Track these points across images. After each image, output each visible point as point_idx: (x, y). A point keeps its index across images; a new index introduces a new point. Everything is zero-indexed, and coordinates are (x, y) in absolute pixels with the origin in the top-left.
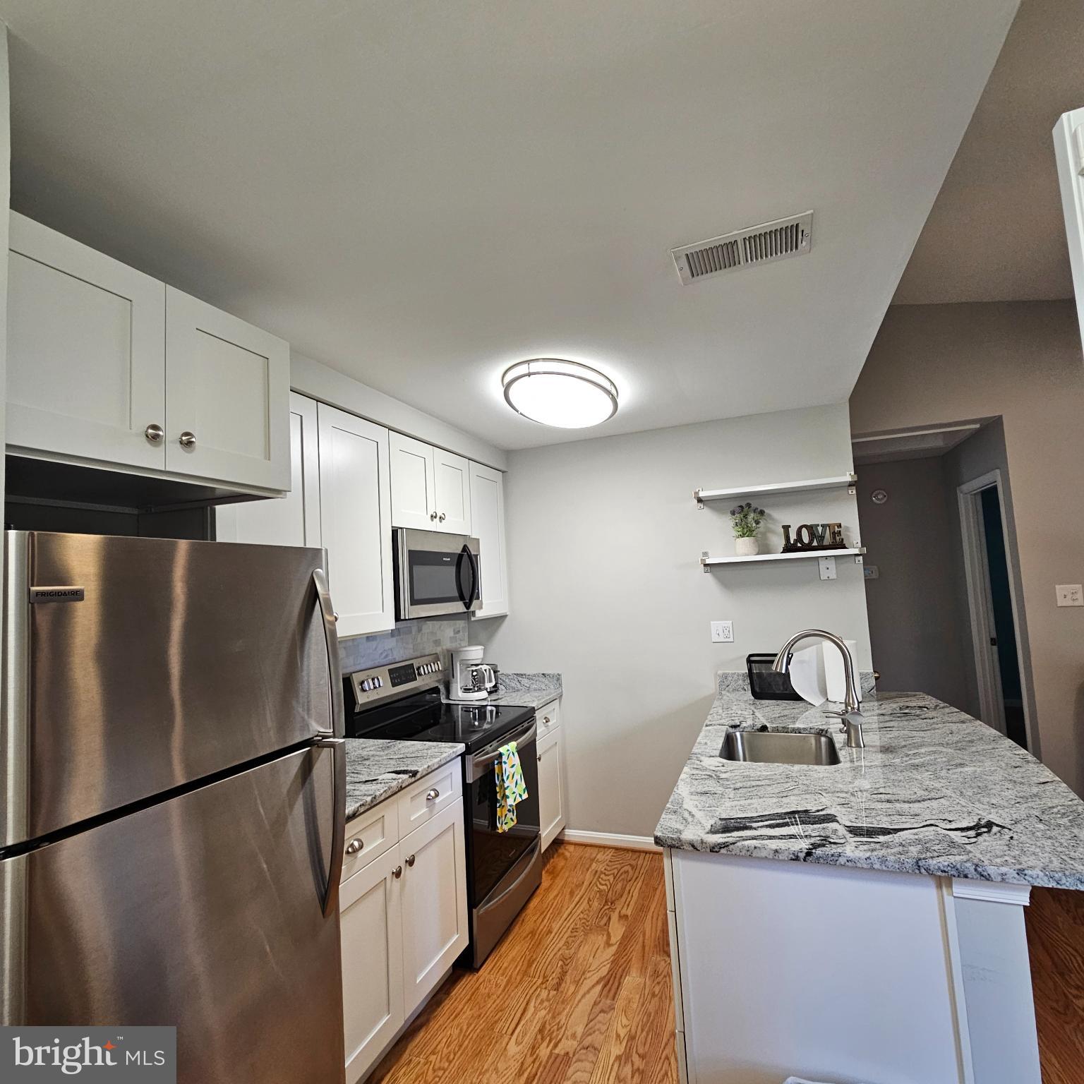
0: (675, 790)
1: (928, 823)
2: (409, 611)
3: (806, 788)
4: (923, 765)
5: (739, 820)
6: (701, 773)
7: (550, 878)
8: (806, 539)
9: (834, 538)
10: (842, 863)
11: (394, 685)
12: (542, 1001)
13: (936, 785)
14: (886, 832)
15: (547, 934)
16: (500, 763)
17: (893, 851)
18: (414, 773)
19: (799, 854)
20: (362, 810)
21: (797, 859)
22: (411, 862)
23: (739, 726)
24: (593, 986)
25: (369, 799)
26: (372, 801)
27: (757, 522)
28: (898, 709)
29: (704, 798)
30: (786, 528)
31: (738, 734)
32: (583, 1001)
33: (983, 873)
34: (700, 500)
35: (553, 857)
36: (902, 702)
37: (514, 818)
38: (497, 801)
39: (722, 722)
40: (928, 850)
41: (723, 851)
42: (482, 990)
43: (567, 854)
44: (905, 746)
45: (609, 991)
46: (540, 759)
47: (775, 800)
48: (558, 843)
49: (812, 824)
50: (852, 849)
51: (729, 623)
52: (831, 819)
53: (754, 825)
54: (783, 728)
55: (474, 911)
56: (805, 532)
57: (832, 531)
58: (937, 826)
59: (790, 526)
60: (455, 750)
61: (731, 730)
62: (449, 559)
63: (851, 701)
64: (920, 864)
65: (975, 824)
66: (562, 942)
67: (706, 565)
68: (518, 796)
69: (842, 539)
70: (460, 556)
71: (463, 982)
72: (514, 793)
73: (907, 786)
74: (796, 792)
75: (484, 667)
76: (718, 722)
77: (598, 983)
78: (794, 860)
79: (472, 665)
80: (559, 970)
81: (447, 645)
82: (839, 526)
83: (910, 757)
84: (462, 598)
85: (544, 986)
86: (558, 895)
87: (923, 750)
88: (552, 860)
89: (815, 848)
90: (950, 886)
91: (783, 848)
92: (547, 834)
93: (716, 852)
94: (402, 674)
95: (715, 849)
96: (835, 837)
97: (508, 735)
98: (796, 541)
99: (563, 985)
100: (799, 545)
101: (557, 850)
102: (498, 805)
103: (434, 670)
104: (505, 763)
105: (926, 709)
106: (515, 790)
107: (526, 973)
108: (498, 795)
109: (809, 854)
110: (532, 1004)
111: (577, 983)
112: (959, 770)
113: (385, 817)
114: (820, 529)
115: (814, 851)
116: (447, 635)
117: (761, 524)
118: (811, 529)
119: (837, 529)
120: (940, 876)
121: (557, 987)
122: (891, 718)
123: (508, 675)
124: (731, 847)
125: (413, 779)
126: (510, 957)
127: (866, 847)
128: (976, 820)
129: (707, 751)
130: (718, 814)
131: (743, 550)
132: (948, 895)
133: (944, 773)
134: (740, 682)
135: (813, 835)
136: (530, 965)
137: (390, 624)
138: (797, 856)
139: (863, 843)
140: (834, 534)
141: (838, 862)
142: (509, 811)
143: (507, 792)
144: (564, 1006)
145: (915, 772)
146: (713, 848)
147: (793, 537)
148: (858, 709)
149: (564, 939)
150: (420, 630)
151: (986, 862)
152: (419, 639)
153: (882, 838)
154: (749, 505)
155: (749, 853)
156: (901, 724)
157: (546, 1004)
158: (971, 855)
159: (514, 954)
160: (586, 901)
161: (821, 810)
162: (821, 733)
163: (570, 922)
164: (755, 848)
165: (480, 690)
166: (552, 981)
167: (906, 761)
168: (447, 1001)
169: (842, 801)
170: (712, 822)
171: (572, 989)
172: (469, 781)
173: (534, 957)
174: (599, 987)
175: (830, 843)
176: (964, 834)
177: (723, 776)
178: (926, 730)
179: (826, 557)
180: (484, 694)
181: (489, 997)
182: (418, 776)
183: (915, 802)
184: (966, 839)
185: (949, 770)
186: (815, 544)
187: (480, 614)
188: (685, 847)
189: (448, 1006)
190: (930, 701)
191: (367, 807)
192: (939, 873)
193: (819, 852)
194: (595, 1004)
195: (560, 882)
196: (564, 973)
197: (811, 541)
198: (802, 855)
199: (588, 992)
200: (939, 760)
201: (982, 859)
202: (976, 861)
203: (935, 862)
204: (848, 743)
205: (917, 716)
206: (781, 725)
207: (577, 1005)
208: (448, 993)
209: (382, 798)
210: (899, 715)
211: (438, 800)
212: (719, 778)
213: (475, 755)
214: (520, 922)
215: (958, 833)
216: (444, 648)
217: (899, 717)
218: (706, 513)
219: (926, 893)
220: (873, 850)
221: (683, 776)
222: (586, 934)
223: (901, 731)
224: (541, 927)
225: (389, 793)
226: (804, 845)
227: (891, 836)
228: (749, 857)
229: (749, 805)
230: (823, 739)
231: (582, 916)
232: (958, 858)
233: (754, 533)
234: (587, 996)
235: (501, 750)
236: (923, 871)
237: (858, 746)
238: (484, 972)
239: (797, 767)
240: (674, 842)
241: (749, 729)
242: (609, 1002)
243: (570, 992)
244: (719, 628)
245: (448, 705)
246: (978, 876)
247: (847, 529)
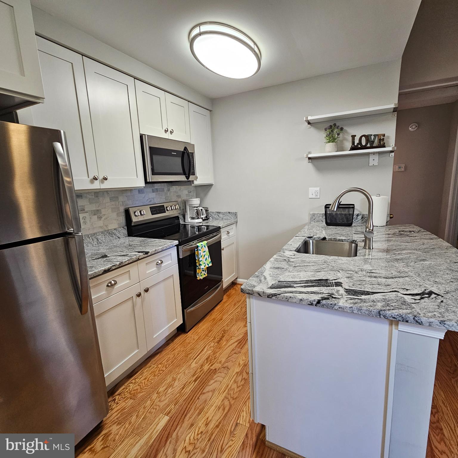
0: (264, 266)
1: (394, 290)
2: (151, 178)
3: (332, 268)
4: (402, 259)
5: (288, 283)
6: (281, 258)
7: (227, 298)
8: (364, 143)
9: (380, 142)
10: (336, 309)
11: (153, 214)
12: (211, 347)
13: (405, 270)
14: (368, 293)
15: (220, 320)
16: (197, 250)
17: (367, 304)
18: (147, 253)
19: (313, 302)
20: (114, 268)
21: (312, 304)
22: (147, 290)
23: (312, 237)
24: (234, 343)
25: (118, 263)
26: (120, 264)
27: (338, 134)
28: (398, 232)
29: (276, 270)
30: (353, 137)
31: (311, 241)
32: (228, 348)
33: (418, 321)
34: (309, 123)
35: (231, 290)
36: (402, 228)
37: (206, 274)
38: (196, 266)
39: (304, 235)
40: (388, 305)
41: (273, 298)
42: (187, 341)
43: (237, 289)
44: (395, 249)
45: (240, 345)
46: (223, 250)
47: (312, 273)
48: (234, 284)
49: (327, 287)
50: (344, 302)
51: (318, 189)
52: (338, 284)
53: (295, 285)
54: (334, 239)
55: (185, 310)
56: (363, 138)
57: (379, 138)
58: (398, 292)
59: (355, 136)
60: (172, 243)
61: (308, 239)
62: (176, 153)
63: (369, 226)
64: (381, 313)
65: (421, 292)
66: (225, 324)
67: (309, 158)
68: (207, 265)
69: (384, 143)
70: (183, 153)
71: (180, 336)
72: (205, 263)
73: (389, 270)
74: (326, 269)
75: (200, 208)
76: (302, 235)
77: (236, 342)
78: (310, 305)
79: (195, 207)
80: (221, 335)
81: (184, 198)
82: (384, 135)
83: (396, 255)
84: (184, 173)
85: (213, 341)
86: (228, 305)
87: (404, 252)
89: (322, 300)
90: (397, 325)
91: (305, 298)
92: (226, 280)
93: (270, 298)
94: (155, 210)
95: (270, 296)
96: (337, 294)
97: (204, 238)
98: (358, 144)
99: (221, 341)
100: (359, 146)
101: (233, 287)
102: (197, 268)
103: (175, 209)
104: (200, 250)
105: (413, 232)
106: (205, 262)
107: (207, 335)
108: (197, 264)
109: (319, 302)
110: (206, 348)
111: (228, 341)
112: (422, 262)
113: (130, 271)
114: (373, 137)
115: (321, 301)
117: (341, 135)
118: (367, 137)
119: (382, 137)
120: (392, 320)
121: (218, 342)
122: (393, 236)
123: (213, 213)
124: (278, 296)
125: (146, 255)
126: (202, 328)
127: (352, 301)
128: (423, 290)
129: (290, 248)
130: (279, 278)
131: (329, 150)
132: (395, 329)
133: (412, 264)
134: (321, 218)
135: (325, 293)
136: (210, 332)
137: (142, 184)
138: (312, 303)
139: (351, 299)
140: (380, 140)
141: (334, 308)
142: (203, 271)
143: (201, 263)
144: (219, 350)
145: (396, 263)
146: (269, 296)
147: (356, 142)
148: (373, 230)
149: (227, 322)
151: (422, 315)
153: (363, 297)
154: (335, 125)
155: (287, 300)
156: (397, 239)
157: (212, 348)
158: (413, 310)
159: (204, 327)
160: (240, 308)
161: (336, 280)
162: (353, 242)
163: (231, 316)
164: (290, 297)
165: (198, 218)
166: (216, 340)
167: (393, 257)
168: (171, 344)
169: (349, 275)
170: (273, 282)
171: (225, 343)
172: (181, 257)
173: (212, 329)
174: (237, 343)
175: (333, 297)
176: (413, 297)
177: (292, 260)
178: (409, 242)
179: (374, 153)
180: (200, 220)
181: (189, 344)
182: (149, 254)
183: (390, 278)
184: (414, 300)
185: (416, 262)
186: (369, 145)
187: (196, 183)
188: (255, 294)
189: (171, 346)
190: (417, 228)
191: (116, 267)
192: (392, 319)
193: (324, 302)
194: (233, 350)
195: (231, 300)
196: (223, 336)
197: (367, 144)
198: (315, 303)
199: (231, 345)
200: (412, 257)
201: (420, 313)
202: (415, 314)
203: (390, 313)
204: (365, 247)
205: (407, 235)
206: (333, 237)
207: (225, 350)
208: (173, 341)
209: (127, 263)
210: (397, 234)
211: (163, 265)
212: (289, 261)
213: (184, 246)
214: (210, 314)
215: (410, 297)
217: (397, 235)
218: (312, 130)
219: (384, 327)
220: (355, 303)
221: (272, 259)
222: (236, 321)
223: (397, 242)
224: (218, 317)
225: (131, 261)
226: (317, 297)
227: (369, 296)
229: (298, 275)
230: (353, 245)
231: (237, 314)
232: (405, 311)
233: (336, 140)
234: (230, 347)
235: (198, 244)
236: (382, 316)
237: (369, 248)
238: (189, 334)
239: (332, 257)
240: (249, 292)
241: (317, 239)
242: (239, 349)
243: (223, 345)
244: (313, 191)
246: (415, 322)
247: (388, 137)
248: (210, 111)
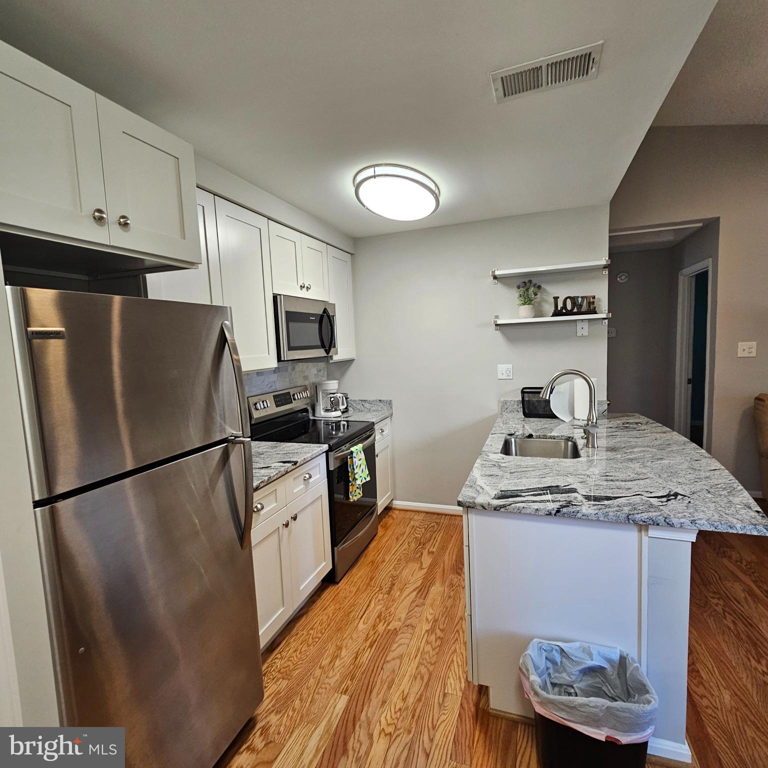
0: (471, 473)
1: (635, 494)
2: (287, 355)
3: (557, 472)
4: (635, 459)
5: (513, 492)
6: (488, 463)
7: (383, 530)
8: (569, 307)
9: (589, 306)
10: (579, 517)
11: (277, 406)
12: (379, 601)
13: (643, 471)
14: (608, 498)
15: (382, 562)
16: (352, 458)
17: (613, 509)
18: (295, 463)
19: (552, 512)
20: (262, 485)
21: (550, 514)
22: (295, 518)
23: (514, 434)
24: (411, 592)
25: (266, 478)
26: (268, 480)
27: (536, 294)
28: (621, 424)
29: (490, 478)
30: (556, 299)
31: (513, 440)
32: (405, 600)
33: (669, 522)
34: (495, 277)
35: (385, 518)
36: (624, 420)
37: (361, 492)
38: (350, 482)
39: (502, 432)
40: (635, 509)
41: (502, 510)
42: (342, 595)
43: (395, 516)
44: (625, 447)
45: (422, 595)
46: (377, 456)
47: (537, 480)
48: (388, 509)
49: (561, 494)
50: (587, 508)
51: (510, 366)
52: (574, 491)
53: (523, 494)
54: (543, 435)
55: (336, 548)
56: (569, 301)
57: (588, 302)
58: (642, 495)
59: (558, 297)
60: (322, 448)
61: (508, 437)
62: (314, 318)
63: (591, 418)
64: (630, 517)
65: (666, 494)
66: (392, 567)
67: (497, 325)
68: (364, 479)
69: (595, 307)
70: (322, 316)
71: (328, 590)
72: (361, 477)
73: (624, 471)
74: (551, 474)
75: (339, 395)
76: (499, 432)
77: (414, 590)
78: (548, 515)
79: (330, 393)
80: (390, 583)
81: (313, 379)
82: (594, 297)
83: (627, 454)
84: (323, 346)
85: (380, 592)
86: (388, 540)
87: (636, 450)
88: (384, 520)
89: (562, 508)
90: (647, 530)
91: (542, 508)
92: (381, 503)
93: (498, 510)
94: (282, 399)
95: (497, 509)
96: (575, 501)
97: (356, 440)
98: (562, 308)
99: (393, 591)
100: (564, 311)
101: (387, 514)
102: (350, 484)
103: (304, 397)
104: (355, 457)
105: (640, 424)
106: (361, 475)
107: (368, 585)
108: (350, 478)
109: (558, 511)
110: (373, 602)
111: (402, 590)
112: (659, 462)
113: (277, 490)
114: (580, 300)
115: (561, 510)
116: (312, 372)
117: (538, 296)
118: (573, 299)
119: (592, 300)
120: (641, 525)
121: (389, 593)
122: (616, 430)
123: (355, 401)
124: (508, 507)
125: (295, 467)
126: (358, 576)
127: (595, 507)
128: (668, 492)
129: (492, 449)
130: (499, 487)
131: (524, 315)
132: (645, 536)
133: (649, 464)
134: (515, 406)
135: (561, 500)
136: (371, 580)
137: (274, 364)
138: (551, 513)
139: (594, 505)
140: (590, 303)
141: (577, 516)
142: (357, 488)
143: (357, 476)
144: (393, 603)
145: (630, 463)
146: (496, 508)
147: (560, 305)
148: (596, 423)
149: (393, 565)
150: (294, 369)
151: (672, 516)
152: (293, 374)
153: (606, 502)
154: (530, 281)
155: (519, 511)
156: (623, 433)
157: (382, 602)
158: (662, 512)
159: (361, 573)
160: (407, 544)
161: (568, 486)
162: (569, 439)
163: (397, 555)
164: (523, 508)
165: (336, 410)
166: (384, 590)
167: (625, 457)
168: (318, 601)
169: (581, 480)
170: (496, 492)
171: (398, 593)
172: (331, 469)
173: (374, 575)
174: (415, 593)
175: (572, 505)
176: (659, 500)
177: (503, 465)
178: (639, 438)
179: (582, 320)
180: (339, 413)
181: (345, 598)
182: (298, 465)
183: (629, 481)
184: (660, 503)
185: (652, 462)
186: (575, 310)
187: (336, 358)
188: (477, 507)
189: (319, 603)
190: (644, 419)
191: (265, 484)
192: (641, 523)
193: (565, 510)
194: (413, 602)
195: (389, 533)
196: (393, 585)
197: (573, 308)
198: (554, 512)
199: (408, 595)
200: (647, 456)
201: (670, 514)
202: (665, 515)
203: (639, 516)
204: (587, 445)
205: (634, 428)
206: (542, 434)
207: (401, 602)
208: (319, 596)
209: (275, 478)
210: (622, 428)
211: (311, 480)
212: (500, 467)
213: (335, 452)
214: (364, 555)
215: (656, 499)
216: (311, 381)
217: (622, 429)
218: (500, 287)
219: (631, 535)
220: (600, 509)
221: (476, 465)
222: (407, 563)
223: (622, 438)
224: (378, 558)
225: (279, 475)
226: (556, 506)
227: (612, 501)
228: (520, 513)
229: (520, 482)
230: (570, 443)
231: (404, 552)
232: (654, 514)
233: (533, 302)
234: (408, 598)
235: (352, 449)
236: (631, 521)
237: (593, 447)
238: (342, 584)
239: (552, 460)
240: (470, 505)
241: (520, 437)
242: (421, 601)
243: (397, 596)
244: (503, 369)
245: (314, 420)
246: (666, 524)
247: (599, 300)
248: (352, 254)
